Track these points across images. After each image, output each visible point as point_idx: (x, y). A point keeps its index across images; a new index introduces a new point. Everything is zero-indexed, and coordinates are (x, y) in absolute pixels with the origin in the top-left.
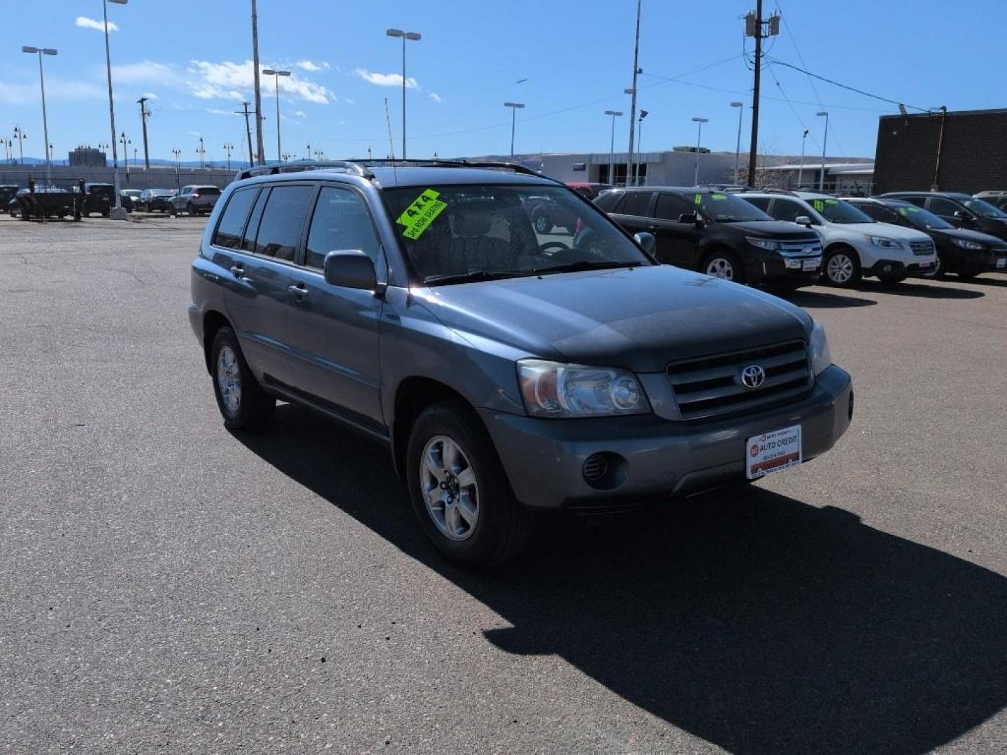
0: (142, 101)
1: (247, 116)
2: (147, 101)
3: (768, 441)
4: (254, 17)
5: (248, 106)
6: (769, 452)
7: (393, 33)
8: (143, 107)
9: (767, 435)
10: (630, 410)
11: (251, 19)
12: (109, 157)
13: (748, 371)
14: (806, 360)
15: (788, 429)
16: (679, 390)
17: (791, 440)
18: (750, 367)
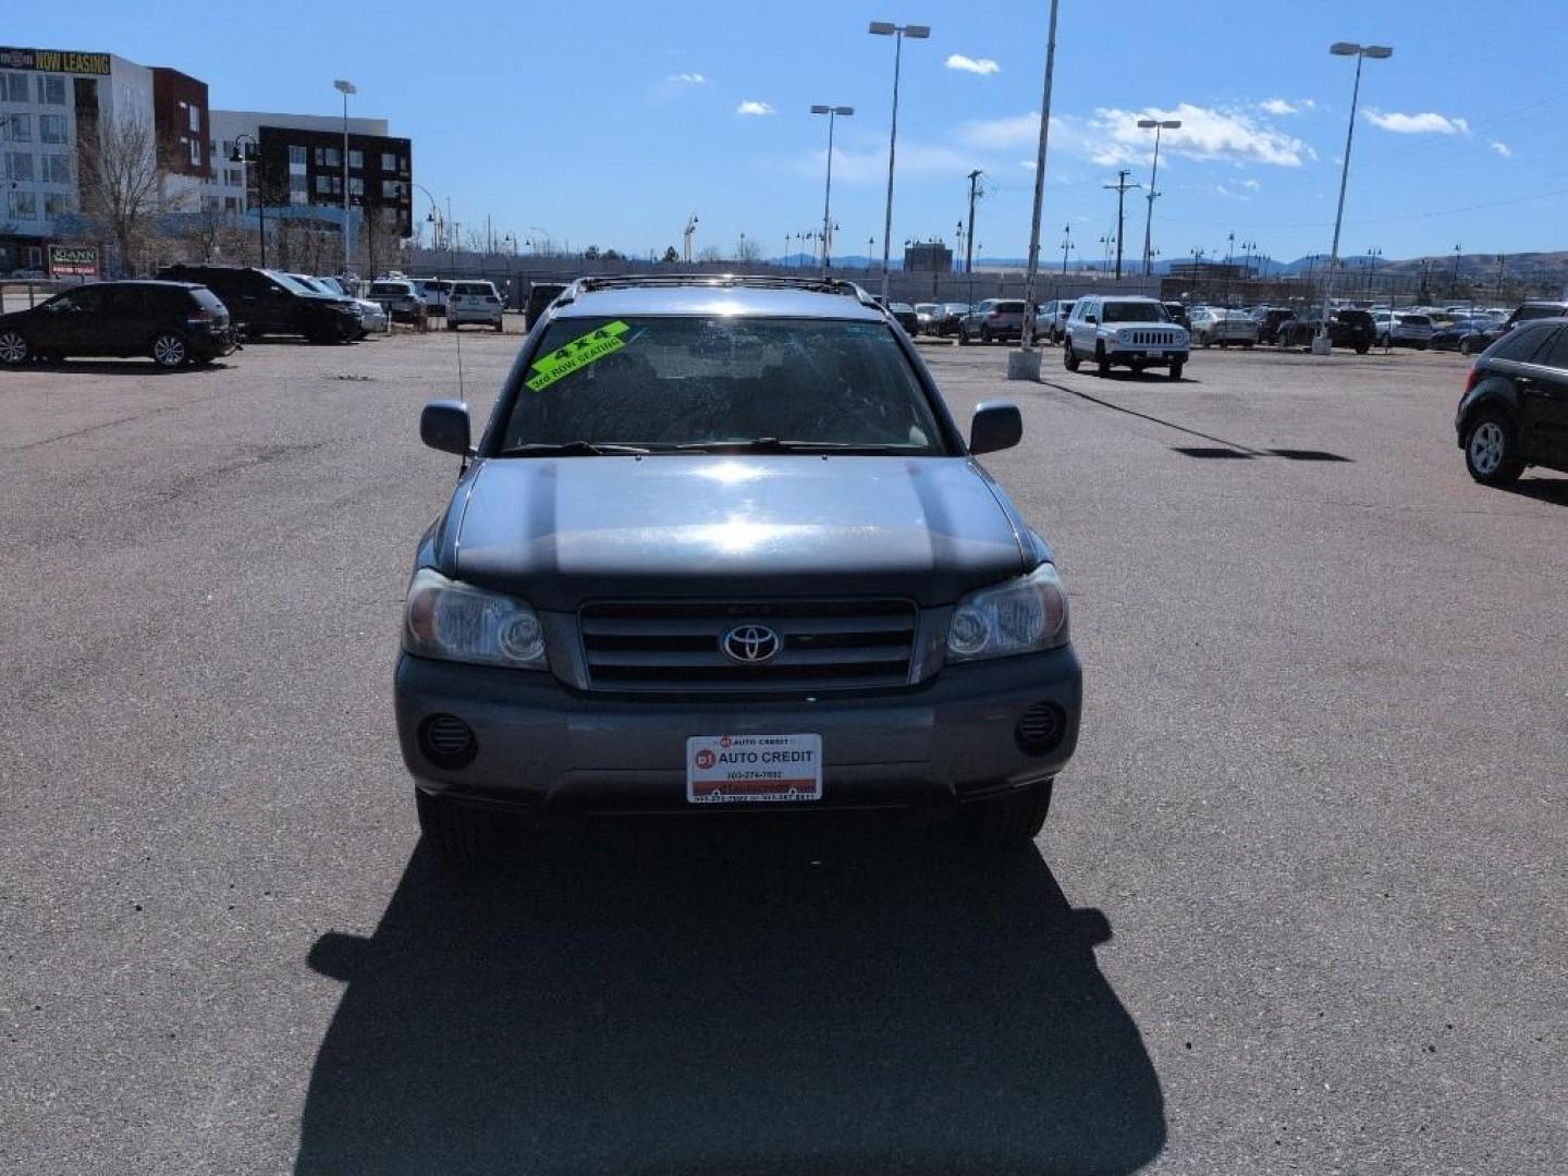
0: (974, 175)
1: (1122, 192)
2: (981, 175)
3: (734, 749)
4: (1051, 47)
5: (1126, 177)
6: (742, 768)
7: (1342, 49)
8: (974, 184)
9: (734, 738)
10: (529, 662)
11: (1046, 49)
12: (959, 255)
13: (741, 634)
14: (912, 632)
15: (789, 737)
16: (592, 643)
17: (798, 756)
18: (747, 626)
